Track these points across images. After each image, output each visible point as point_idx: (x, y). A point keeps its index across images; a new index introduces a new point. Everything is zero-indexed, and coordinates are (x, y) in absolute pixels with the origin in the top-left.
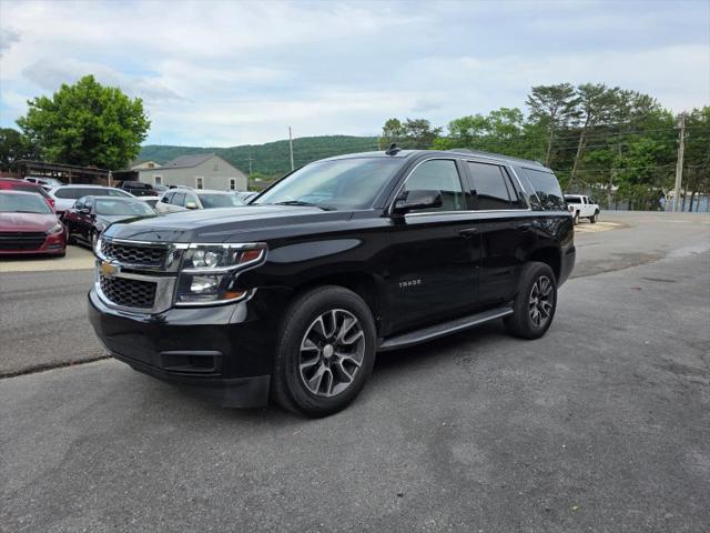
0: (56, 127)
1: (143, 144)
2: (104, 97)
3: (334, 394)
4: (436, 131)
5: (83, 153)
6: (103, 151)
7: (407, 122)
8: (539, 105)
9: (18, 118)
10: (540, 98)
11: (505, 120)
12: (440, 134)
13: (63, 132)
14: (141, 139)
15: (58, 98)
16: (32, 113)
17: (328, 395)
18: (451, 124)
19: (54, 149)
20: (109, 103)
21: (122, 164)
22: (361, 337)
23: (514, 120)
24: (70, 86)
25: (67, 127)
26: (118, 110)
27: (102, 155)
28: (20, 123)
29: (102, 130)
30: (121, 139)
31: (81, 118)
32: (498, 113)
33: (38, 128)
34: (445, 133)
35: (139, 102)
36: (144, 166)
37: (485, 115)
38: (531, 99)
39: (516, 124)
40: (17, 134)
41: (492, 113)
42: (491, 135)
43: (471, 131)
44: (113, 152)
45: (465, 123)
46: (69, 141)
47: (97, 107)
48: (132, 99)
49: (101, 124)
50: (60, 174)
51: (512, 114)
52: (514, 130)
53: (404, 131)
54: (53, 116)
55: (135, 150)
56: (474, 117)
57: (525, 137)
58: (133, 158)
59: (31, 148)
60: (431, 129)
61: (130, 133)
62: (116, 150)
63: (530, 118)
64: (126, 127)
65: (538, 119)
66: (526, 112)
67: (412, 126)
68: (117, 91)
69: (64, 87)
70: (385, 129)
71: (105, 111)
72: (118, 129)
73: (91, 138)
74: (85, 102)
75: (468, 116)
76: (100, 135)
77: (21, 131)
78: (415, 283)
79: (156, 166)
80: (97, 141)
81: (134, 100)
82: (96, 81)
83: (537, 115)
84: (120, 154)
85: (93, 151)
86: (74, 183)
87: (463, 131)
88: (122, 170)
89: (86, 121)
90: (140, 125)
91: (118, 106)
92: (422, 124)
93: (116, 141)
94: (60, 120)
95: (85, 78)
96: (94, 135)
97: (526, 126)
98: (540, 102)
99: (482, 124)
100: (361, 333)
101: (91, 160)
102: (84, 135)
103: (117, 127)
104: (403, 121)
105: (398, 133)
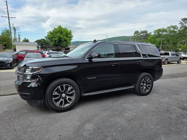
0: (52, 38)
1: (72, 41)
2: (63, 30)
3: (64, 107)
4: (150, 33)
5: (58, 44)
6: (62, 43)
7: (141, 31)
8: (184, 24)
9: (45, 36)
10: (184, 22)
11: (172, 29)
12: (151, 34)
13: (54, 39)
14: (71, 40)
15: (53, 31)
16: (48, 35)
17: (62, 107)
18: (154, 31)
19: (52, 43)
20: (64, 32)
21: (67, 46)
22: (74, 92)
23: (175, 29)
24: (56, 28)
25: (55, 38)
26: (66, 33)
27: (62, 44)
28: (45, 37)
29: (62, 38)
30: (66, 40)
31: (58, 36)
32: (170, 27)
33: (49, 38)
34: (153, 34)
35: (71, 31)
36: (72, 46)
37: (165, 28)
38: (181, 22)
39: (176, 30)
40: (45, 40)
41: (168, 27)
42: (167, 34)
43: (161, 33)
44: (64, 43)
45: (159, 31)
46: (55, 41)
47: (61, 33)
48: (69, 30)
49: (62, 37)
50: (53, 49)
51: (174, 27)
52: (175, 32)
53: (140, 34)
54: (52, 35)
55: (70, 43)
56: (162, 29)
57: (178, 34)
58: (69, 44)
59: (48, 43)
60: (148, 33)
61: (68, 38)
62: (65, 43)
63: (181, 28)
64: (67, 37)
65: (183, 28)
66: (179, 26)
67: (142, 32)
68: (66, 29)
69: (55, 29)
70: (134, 34)
71: (63, 34)
72: (66, 38)
73: (60, 40)
74: (59, 32)
75: (160, 28)
76: (62, 39)
77: (46, 39)
78: (93, 78)
79: (75, 46)
80: (61, 41)
81: (69, 31)
82: (61, 26)
83: (182, 27)
84: (66, 44)
85: (60, 43)
86: (56, 51)
87: (158, 33)
88: (67, 48)
89: (59, 36)
90: (71, 36)
91: (66, 32)
92: (145, 32)
93: (65, 41)
94: (54, 36)
95: (59, 26)
96: (61, 39)
97: (179, 30)
98: (184, 23)
99: (164, 30)
100: (74, 91)
101: (60, 45)
102: (58, 39)
103: (65, 37)
104: (140, 31)
105: (138, 35)
